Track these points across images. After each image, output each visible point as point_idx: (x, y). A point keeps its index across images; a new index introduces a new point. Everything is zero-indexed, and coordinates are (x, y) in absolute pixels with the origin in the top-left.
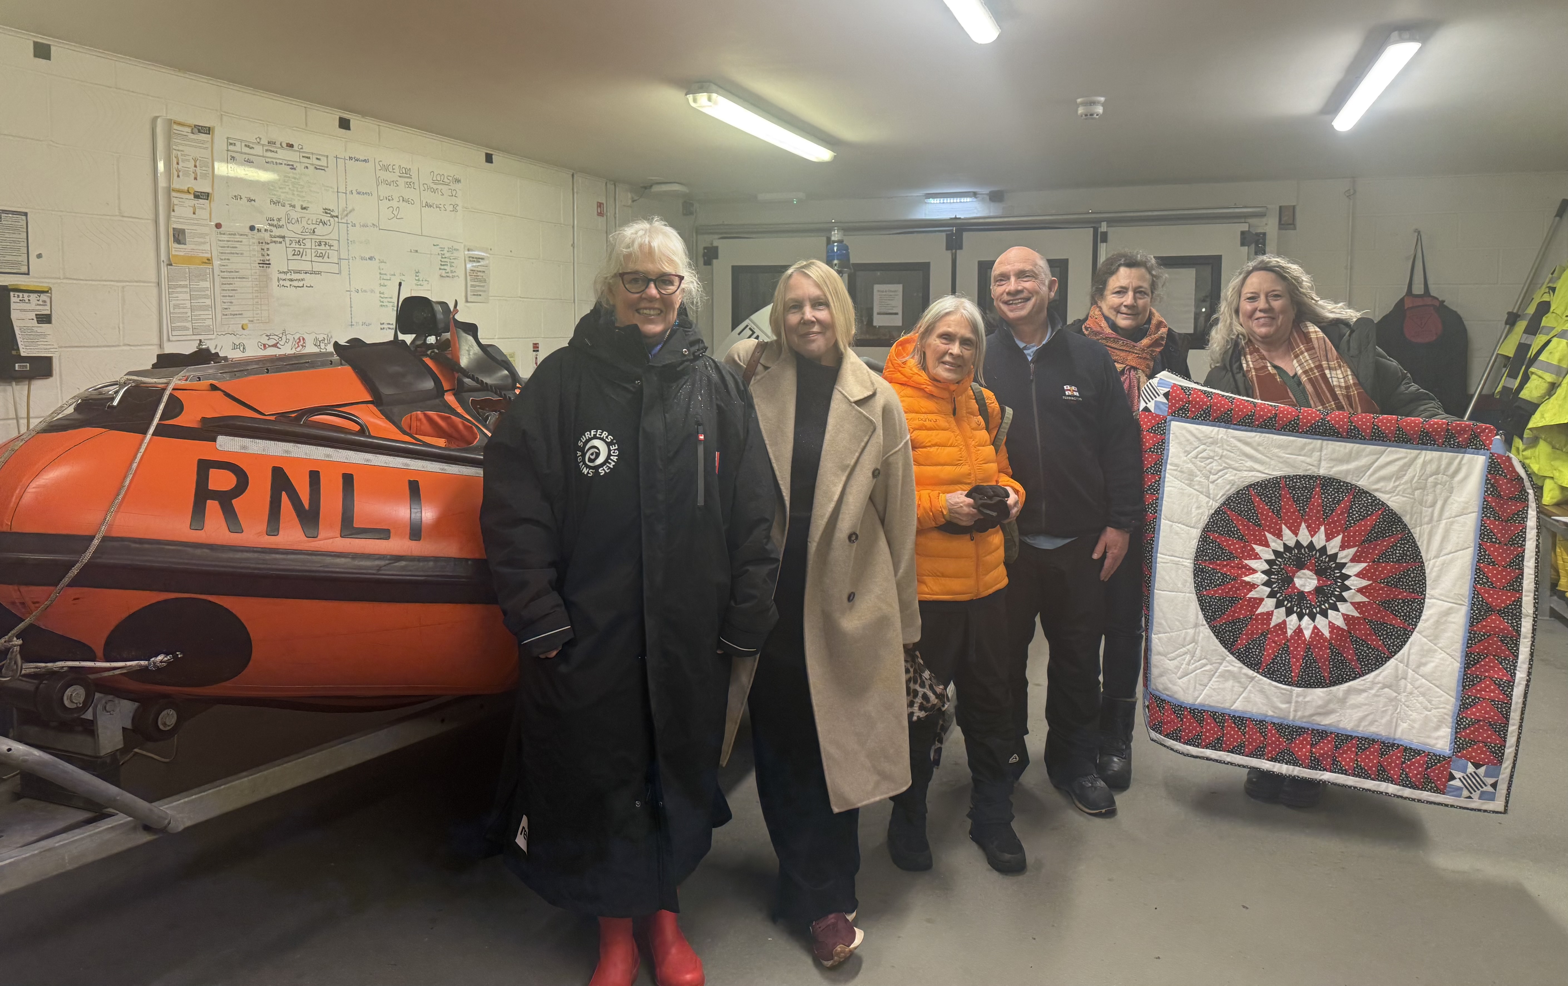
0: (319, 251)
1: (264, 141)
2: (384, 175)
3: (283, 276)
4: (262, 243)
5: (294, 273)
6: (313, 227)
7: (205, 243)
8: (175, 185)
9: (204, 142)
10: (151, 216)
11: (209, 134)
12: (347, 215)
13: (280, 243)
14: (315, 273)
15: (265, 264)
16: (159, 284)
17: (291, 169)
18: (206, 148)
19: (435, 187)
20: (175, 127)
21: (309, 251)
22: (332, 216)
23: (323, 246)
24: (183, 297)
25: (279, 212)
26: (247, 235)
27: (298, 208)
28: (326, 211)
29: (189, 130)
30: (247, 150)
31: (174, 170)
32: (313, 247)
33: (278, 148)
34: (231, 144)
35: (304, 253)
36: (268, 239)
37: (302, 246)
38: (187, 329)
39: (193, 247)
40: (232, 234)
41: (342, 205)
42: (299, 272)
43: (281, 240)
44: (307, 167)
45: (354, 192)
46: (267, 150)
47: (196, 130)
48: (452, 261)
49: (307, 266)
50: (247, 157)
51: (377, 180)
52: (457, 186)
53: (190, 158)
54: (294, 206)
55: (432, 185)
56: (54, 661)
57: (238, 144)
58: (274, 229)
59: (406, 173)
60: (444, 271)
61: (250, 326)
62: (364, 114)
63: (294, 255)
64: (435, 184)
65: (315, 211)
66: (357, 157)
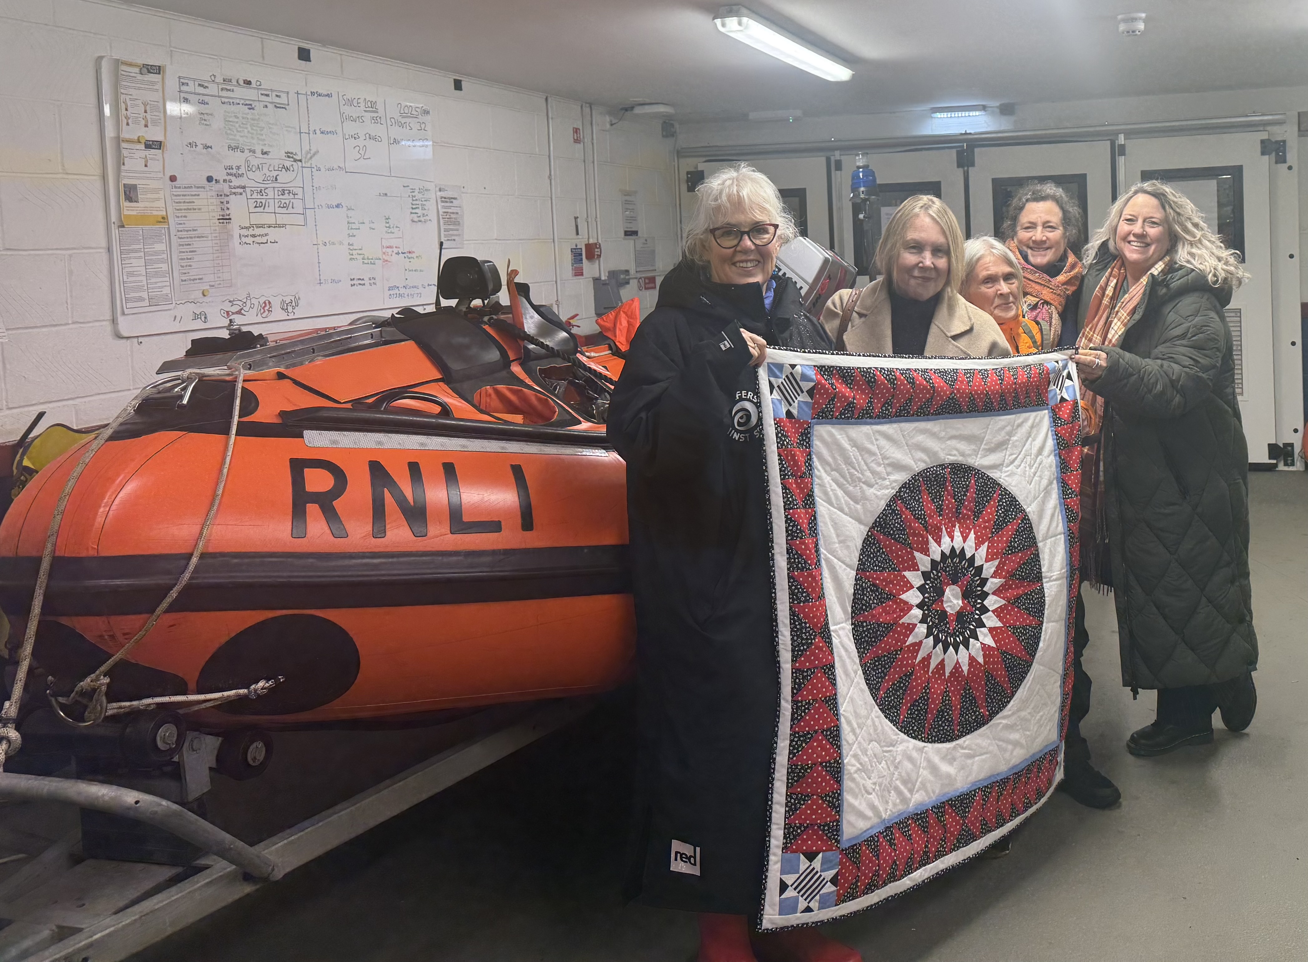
0: (283, 201)
1: (219, 79)
2: (347, 110)
3: (244, 232)
4: (221, 195)
5: (257, 227)
6: (275, 174)
7: (158, 199)
8: (125, 135)
9: (153, 83)
10: (98, 171)
11: (159, 73)
12: (311, 158)
13: (241, 194)
14: (280, 226)
15: (225, 219)
16: (109, 250)
17: (250, 109)
18: (157, 90)
19: (403, 121)
20: (124, 68)
21: (272, 202)
22: (295, 161)
23: (287, 195)
24: (137, 264)
25: (236, 159)
26: (204, 188)
27: (259, 154)
28: (289, 155)
29: (137, 70)
30: (201, 90)
31: (124, 118)
32: (276, 197)
33: (234, 86)
34: (183, 84)
35: (267, 205)
36: (227, 191)
37: (264, 197)
38: (141, 299)
39: (147, 204)
40: (188, 187)
41: (306, 147)
42: (262, 226)
43: (241, 190)
44: (266, 106)
45: (318, 132)
46: (222, 89)
47: (145, 70)
48: (424, 203)
49: (270, 219)
50: (201, 98)
51: (342, 115)
52: (427, 118)
53: (139, 102)
54: (254, 152)
55: (400, 119)
56: (140, 699)
57: (191, 83)
58: (233, 178)
59: (372, 107)
60: (416, 215)
61: (212, 291)
62: (324, 42)
63: (256, 207)
64: (404, 117)
65: (277, 155)
66: (320, 91)
